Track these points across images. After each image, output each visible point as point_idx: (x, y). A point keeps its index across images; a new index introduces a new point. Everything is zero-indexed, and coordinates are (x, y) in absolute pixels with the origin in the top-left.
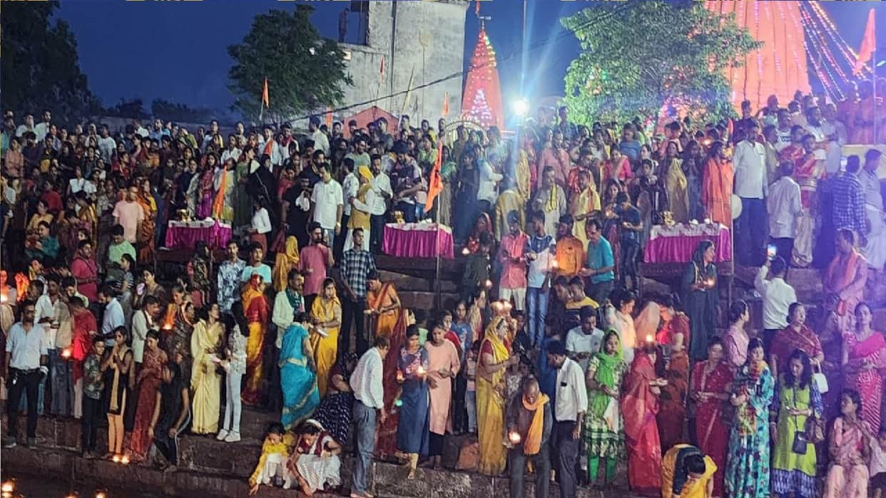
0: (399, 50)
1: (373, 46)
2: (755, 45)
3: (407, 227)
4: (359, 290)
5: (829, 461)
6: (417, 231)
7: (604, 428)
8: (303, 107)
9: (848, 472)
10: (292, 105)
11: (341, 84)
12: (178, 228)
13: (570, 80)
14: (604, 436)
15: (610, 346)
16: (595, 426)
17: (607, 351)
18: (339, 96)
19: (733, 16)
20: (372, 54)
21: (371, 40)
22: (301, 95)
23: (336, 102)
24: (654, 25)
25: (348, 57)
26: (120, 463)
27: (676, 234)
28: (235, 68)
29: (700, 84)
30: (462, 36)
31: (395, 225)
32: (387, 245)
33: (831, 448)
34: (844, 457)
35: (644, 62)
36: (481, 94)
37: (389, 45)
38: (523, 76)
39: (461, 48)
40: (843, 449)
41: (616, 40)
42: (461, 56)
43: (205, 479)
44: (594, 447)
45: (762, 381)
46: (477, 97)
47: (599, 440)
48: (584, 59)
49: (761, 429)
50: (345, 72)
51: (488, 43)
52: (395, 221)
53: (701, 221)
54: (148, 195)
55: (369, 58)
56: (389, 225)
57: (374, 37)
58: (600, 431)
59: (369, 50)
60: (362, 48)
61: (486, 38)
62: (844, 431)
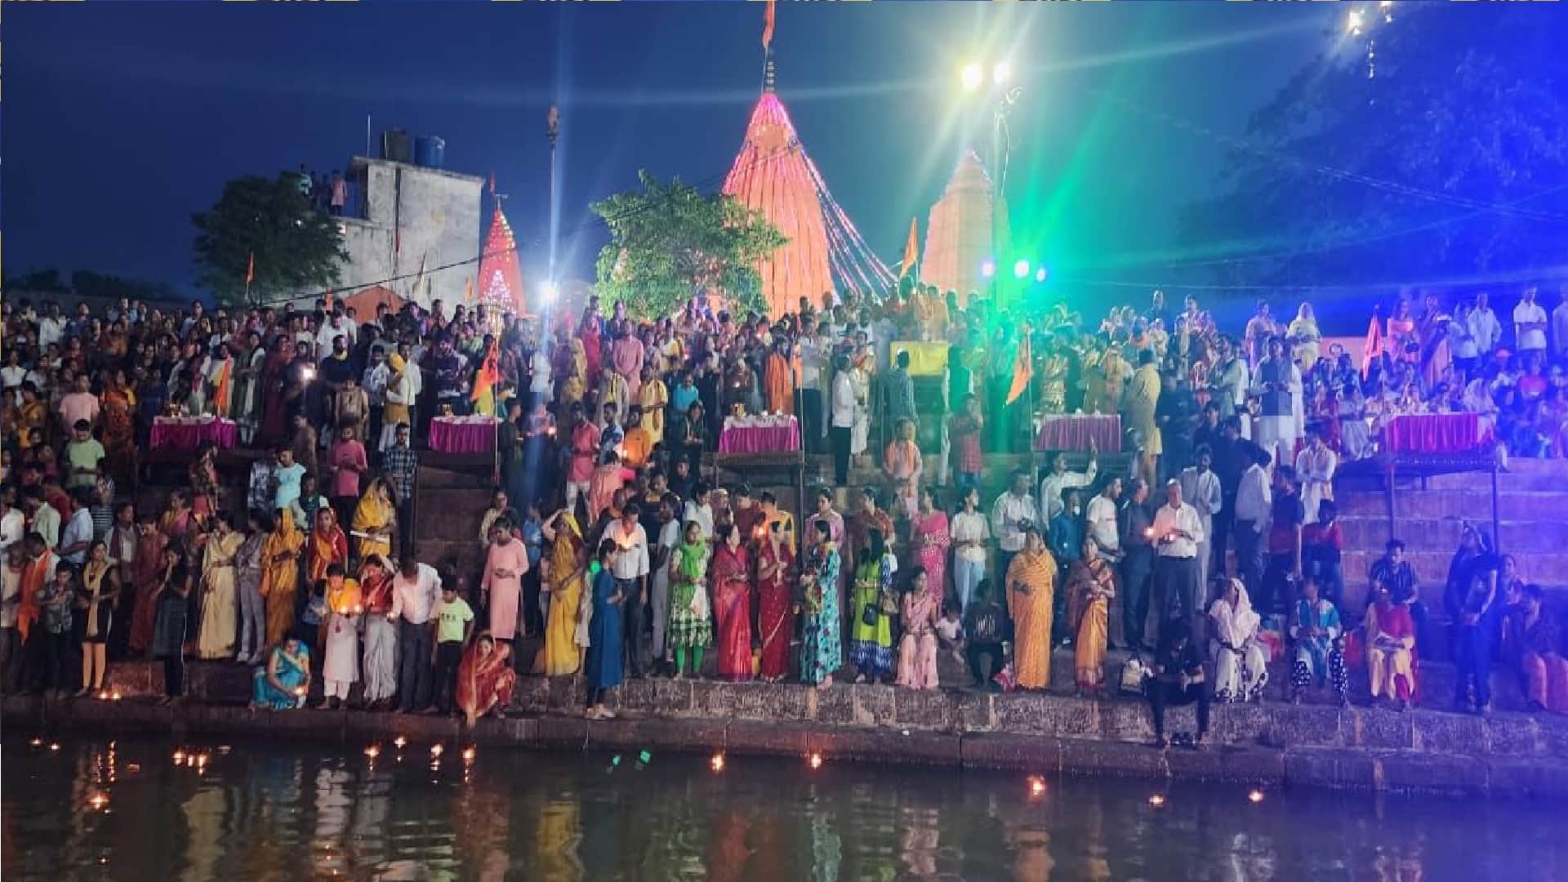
0: (404, 226)
1: (374, 220)
2: (783, 241)
3: (458, 421)
4: (405, 491)
5: (901, 632)
6: (471, 426)
7: (693, 617)
8: (288, 285)
9: (919, 639)
10: (274, 282)
11: (336, 260)
12: (166, 426)
13: (601, 266)
14: (694, 625)
15: (692, 538)
16: (683, 617)
17: (690, 542)
18: (334, 273)
19: (761, 211)
20: (372, 228)
21: (371, 214)
22: (286, 272)
23: (329, 280)
24: (686, 216)
25: (343, 231)
26: (108, 700)
27: (748, 425)
28: (202, 239)
29: (734, 277)
30: (477, 214)
31: (444, 419)
32: (434, 439)
33: (903, 621)
34: (916, 629)
35: (679, 252)
36: (498, 275)
37: (392, 220)
38: (552, 261)
39: (477, 227)
40: (914, 621)
41: (649, 228)
42: (477, 235)
43: (226, 710)
44: (683, 639)
45: (828, 561)
46: (495, 279)
47: (688, 631)
48: (617, 246)
49: (829, 606)
50: (341, 248)
51: (505, 222)
52: (443, 414)
53: (772, 413)
54: (124, 388)
55: (367, 233)
56: (437, 419)
57: (374, 209)
58: (688, 622)
59: (368, 224)
60: (360, 221)
61: (503, 217)
62: (913, 605)
